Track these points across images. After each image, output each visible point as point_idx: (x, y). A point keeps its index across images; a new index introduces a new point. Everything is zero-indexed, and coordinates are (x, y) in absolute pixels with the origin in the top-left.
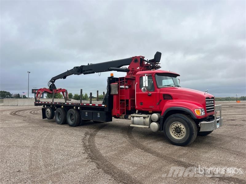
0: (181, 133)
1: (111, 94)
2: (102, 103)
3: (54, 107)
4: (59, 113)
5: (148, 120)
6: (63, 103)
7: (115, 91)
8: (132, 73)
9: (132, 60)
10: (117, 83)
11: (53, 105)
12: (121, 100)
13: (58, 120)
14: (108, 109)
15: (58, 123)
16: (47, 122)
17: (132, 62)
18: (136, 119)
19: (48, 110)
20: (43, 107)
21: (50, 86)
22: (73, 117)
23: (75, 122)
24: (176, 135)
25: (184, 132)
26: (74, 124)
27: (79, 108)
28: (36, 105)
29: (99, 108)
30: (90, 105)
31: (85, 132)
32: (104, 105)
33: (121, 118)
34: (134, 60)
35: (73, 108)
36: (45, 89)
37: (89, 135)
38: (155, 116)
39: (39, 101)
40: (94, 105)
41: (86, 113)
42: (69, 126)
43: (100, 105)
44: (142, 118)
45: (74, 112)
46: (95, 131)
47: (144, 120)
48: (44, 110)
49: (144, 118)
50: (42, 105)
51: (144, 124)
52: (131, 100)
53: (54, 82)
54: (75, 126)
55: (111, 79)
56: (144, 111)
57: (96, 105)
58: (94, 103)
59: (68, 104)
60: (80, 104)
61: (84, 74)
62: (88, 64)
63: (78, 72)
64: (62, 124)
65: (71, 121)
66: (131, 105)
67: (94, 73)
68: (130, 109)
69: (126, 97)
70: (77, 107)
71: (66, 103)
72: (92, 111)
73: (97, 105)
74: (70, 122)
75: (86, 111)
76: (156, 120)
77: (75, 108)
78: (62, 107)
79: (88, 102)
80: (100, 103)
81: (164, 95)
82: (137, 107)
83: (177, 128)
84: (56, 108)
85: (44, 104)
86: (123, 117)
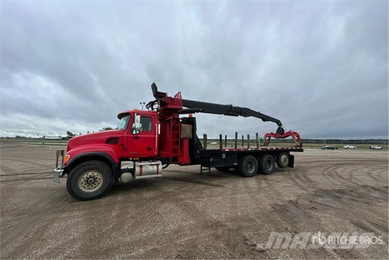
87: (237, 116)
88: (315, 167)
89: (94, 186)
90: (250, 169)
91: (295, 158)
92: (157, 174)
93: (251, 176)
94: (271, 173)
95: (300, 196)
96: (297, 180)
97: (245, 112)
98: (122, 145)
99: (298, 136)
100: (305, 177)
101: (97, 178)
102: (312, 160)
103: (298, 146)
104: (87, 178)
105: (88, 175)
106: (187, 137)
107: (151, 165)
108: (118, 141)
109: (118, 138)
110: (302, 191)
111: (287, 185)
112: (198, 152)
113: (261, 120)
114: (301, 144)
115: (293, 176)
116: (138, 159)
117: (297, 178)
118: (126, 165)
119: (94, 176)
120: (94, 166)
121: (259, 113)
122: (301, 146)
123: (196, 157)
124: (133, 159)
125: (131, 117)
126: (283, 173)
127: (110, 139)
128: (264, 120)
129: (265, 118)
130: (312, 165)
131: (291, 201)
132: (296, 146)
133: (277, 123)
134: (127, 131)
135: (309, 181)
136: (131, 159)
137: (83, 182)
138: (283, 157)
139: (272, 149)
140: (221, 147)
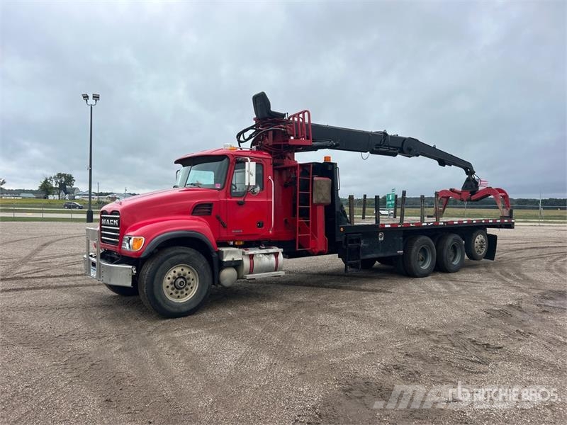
87: (394, 155)
88: (531, 258)
89: (185, 292)
90: (421, 263)
91: (498, 241)
92: (276, 270)
93: (425, 275)
94: (456, 270)
95: (521, 299)
96: (509, 280)
97: (408, 147)
98: (218, 218)
99: (505, 197)
100: (519, 274)
101: (189, 279)
102: (524, 246)
103: (506, 217)
104: (174, 278)
105: (175, 272)
106: (323, 202)
107: (265, 254)
108: (210, 209)
109: (210, 205)
110: (521, 294)
111: (495, 287)
112: (342, 229)
113: (436, 162)
114: (511, 212)
115: (498, 273)
116: (241, 243)
117: (506, 276)
118: (230, 254)
119: (185, 275)
120: (183, 257)
121: (434, 148)
122: (511, 216)
123: (338, 239)
124: (234, 243)
125: (229, 162)
126: (477, 270)
127: (199, 205)
128: (442, 163)
129: (444, 159)
130: (527, 253)
131: (511, 305)
132: (503, 217)
133: (466, 169)
134: (224, 190)
135: (528, 280)
136: (232, 243)
137: (168, 285)
138: (479, 238)
139: (460, 222)
140: (377, 220)
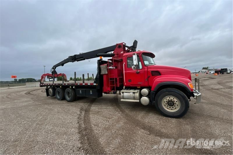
0: (175, 106)
1: (101, 74)
2: (93, 82)
3: (55, 87)
4: (59, 92)
5: (137, 95)
6: (61, 84)
7: (104, 72)
8: (117, 56)
9: (116, 47)
10: (106, 65)
11: (54, 86)
12: (111, 79)
13: (59, 97)
14: (99, 87)
15: (59, 100)
16: (50, 99)
17: (117, 48)
18: (125, 94)
19: (51, 90)
20: (46, 87)
21: (52, 72)
22: (70, 95)
23: (72, 98)
24: (169, 108)
25: (177, 105)
26: (71, 100)
27: (74, 87)
28: (41, 86)
29: (91, 87)
30: (83, 84)
31: (80, 107)
32: (95, 84)
33: (111, 93)
34: (118, 46)
35: (69, 87)
36: (48, 74)
37: (84, 111)
38: (145, 91)
39: (43, 83)
40: (86, 84)
41: (80, 91)
42: (67, 102)
43: (92, 85)
44: (132, 93)
45: (71, 90)
46: (89, 106)
47: (134, 95)
48: (47, 90)
49: (134, 93)
50: (45, 86)
51: (134, 98)
52: (119, 78)
53: (55, 69)
54: (72, 102)
55: (100, 62)
56: (132, 87)
57: (88, 84)
58: (87, 83)
59: (65, 84)
60: (74, 84)
61: (77, 61)
62: (80, 54)
63: (72, 60)
64: (62, 100)
65: (69, 97)
66: (119, 83)
67: (85, 59)
68: (118, 86)
69: (115, 76)
70: (72, 87)
71: (63, 84)
72: (85, 89)
73: (90, 84)
74: (68, 99)
75: (80, 89)
76: (147, 95)
77: (70, 87)
78: (61, 87)
79: (82, 82)
80: (92, 83)
81: (152, 72)
82: (125, 84)
83: (169, 101)
84: (56, 88)
85: (47, 86)
86: (112, 93)
